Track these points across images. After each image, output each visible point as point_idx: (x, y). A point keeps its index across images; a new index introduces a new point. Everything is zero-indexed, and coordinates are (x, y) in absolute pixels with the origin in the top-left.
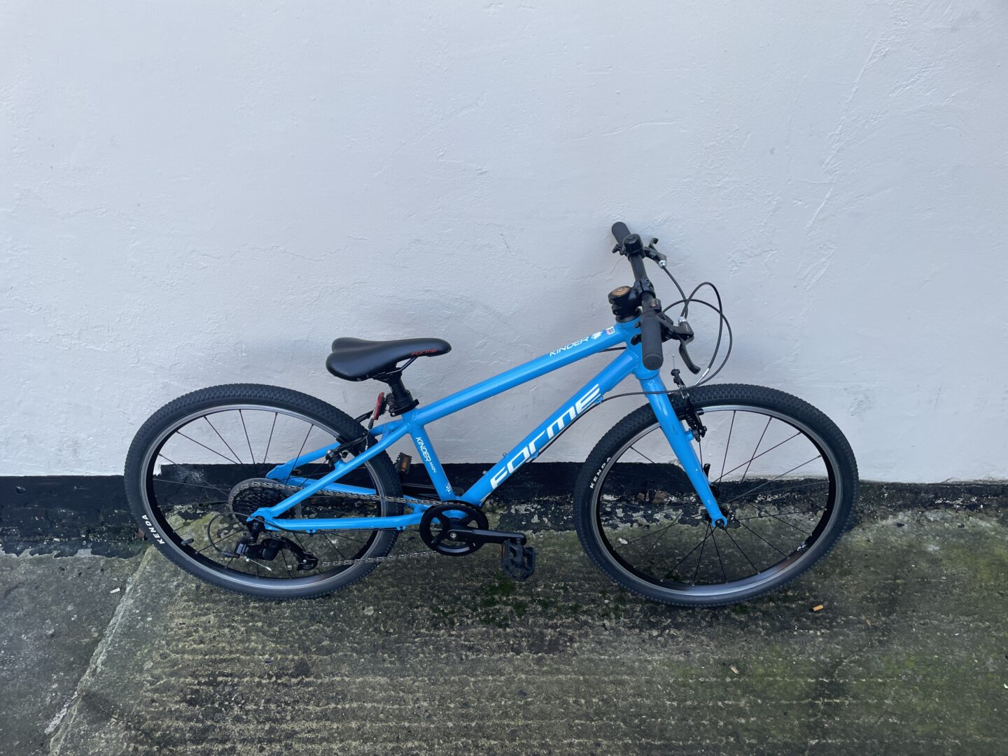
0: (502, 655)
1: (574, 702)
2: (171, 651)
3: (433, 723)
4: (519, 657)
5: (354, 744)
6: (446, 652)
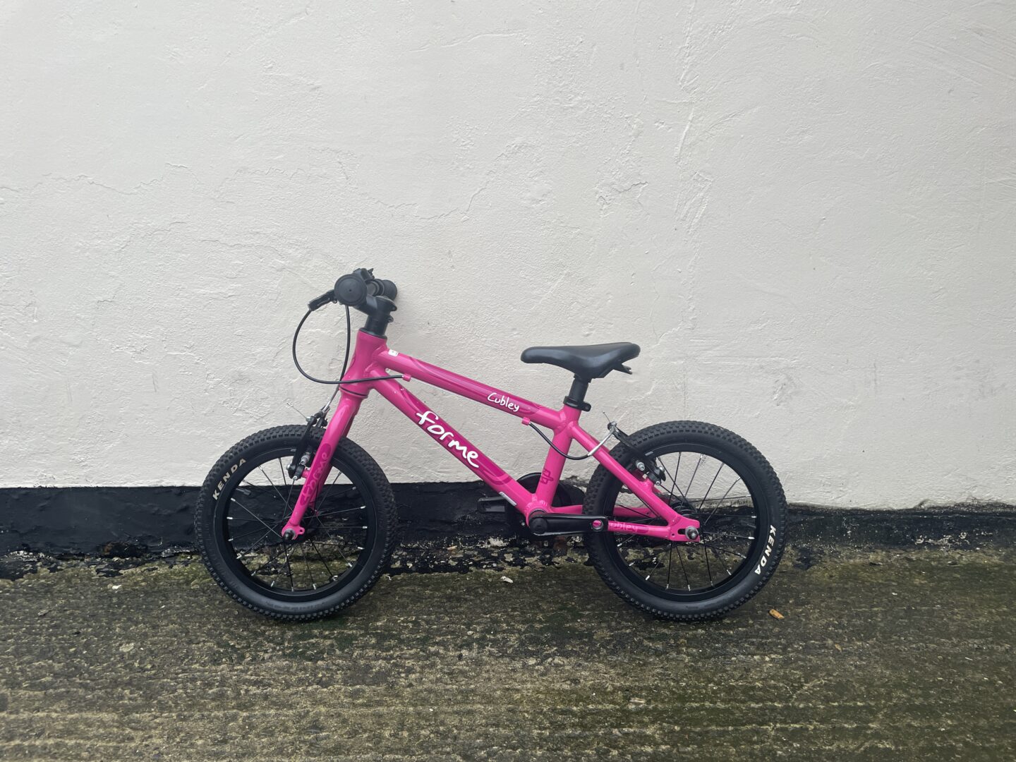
0: (301, 689)
4: (325, 690)
6: (217, 687)
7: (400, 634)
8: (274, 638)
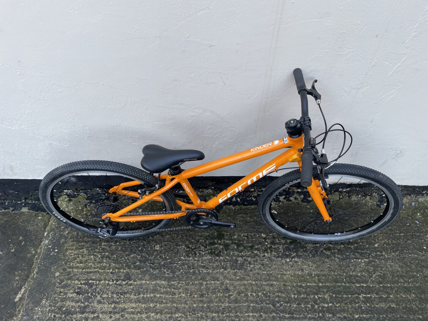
0: (218, 271)
1: (250, 295)
2: (67, 267)
3: (187, 305)
4: (226, 272)
5: (152, 315)
6: (193, 269)
7: (244, 243)
8: (203, 243)
